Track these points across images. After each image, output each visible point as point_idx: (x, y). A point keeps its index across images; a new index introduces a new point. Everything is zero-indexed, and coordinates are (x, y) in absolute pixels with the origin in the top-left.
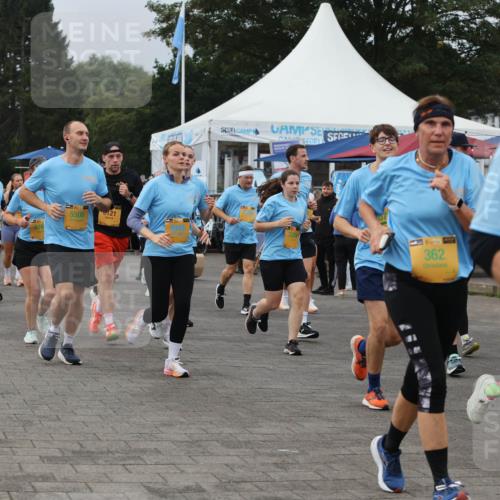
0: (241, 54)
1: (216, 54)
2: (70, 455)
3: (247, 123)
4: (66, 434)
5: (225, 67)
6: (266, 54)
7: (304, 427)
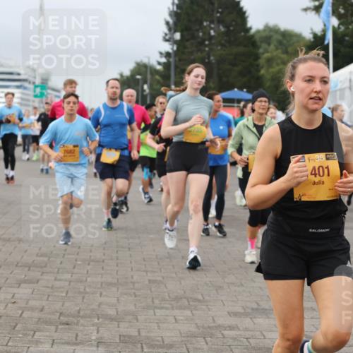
2: (250, 311)
4: (247, 296)
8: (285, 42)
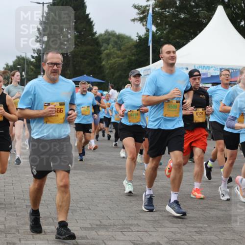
0: (179, 30)
1: (167, 30)
2: (95, 226)
3: (182, 64)
4: (94, 216)
5: (171, 37)
6: (191, 31)
7: (210, 214)
8: (119, 42)
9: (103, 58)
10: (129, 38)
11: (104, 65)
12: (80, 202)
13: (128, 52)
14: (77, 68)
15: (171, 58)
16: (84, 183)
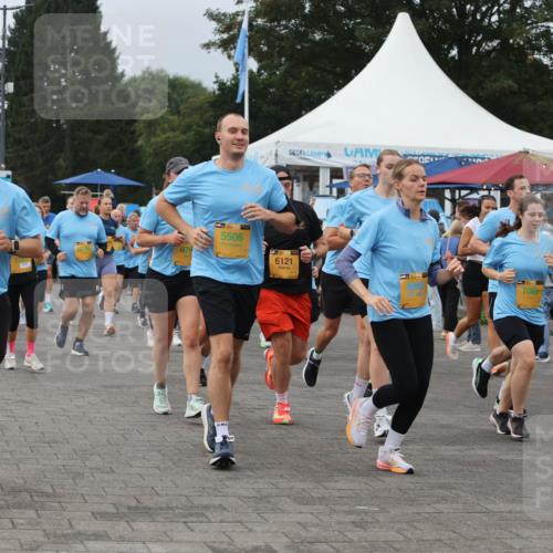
0: (310, 68)
1: (283, 68)
2: (125, 510)
3: (318, 145)
4: (121, 488)
5: (293, 84)
6: (338, 69)
7: (384, 482)
8: (175, 96)
9: (137, 133)
10: (197, 87)
11: (141, 146)
12: (92, 454)
13: (196, 117)
14: (81, 154)
15: (236, 142)
16: (98, 412)
